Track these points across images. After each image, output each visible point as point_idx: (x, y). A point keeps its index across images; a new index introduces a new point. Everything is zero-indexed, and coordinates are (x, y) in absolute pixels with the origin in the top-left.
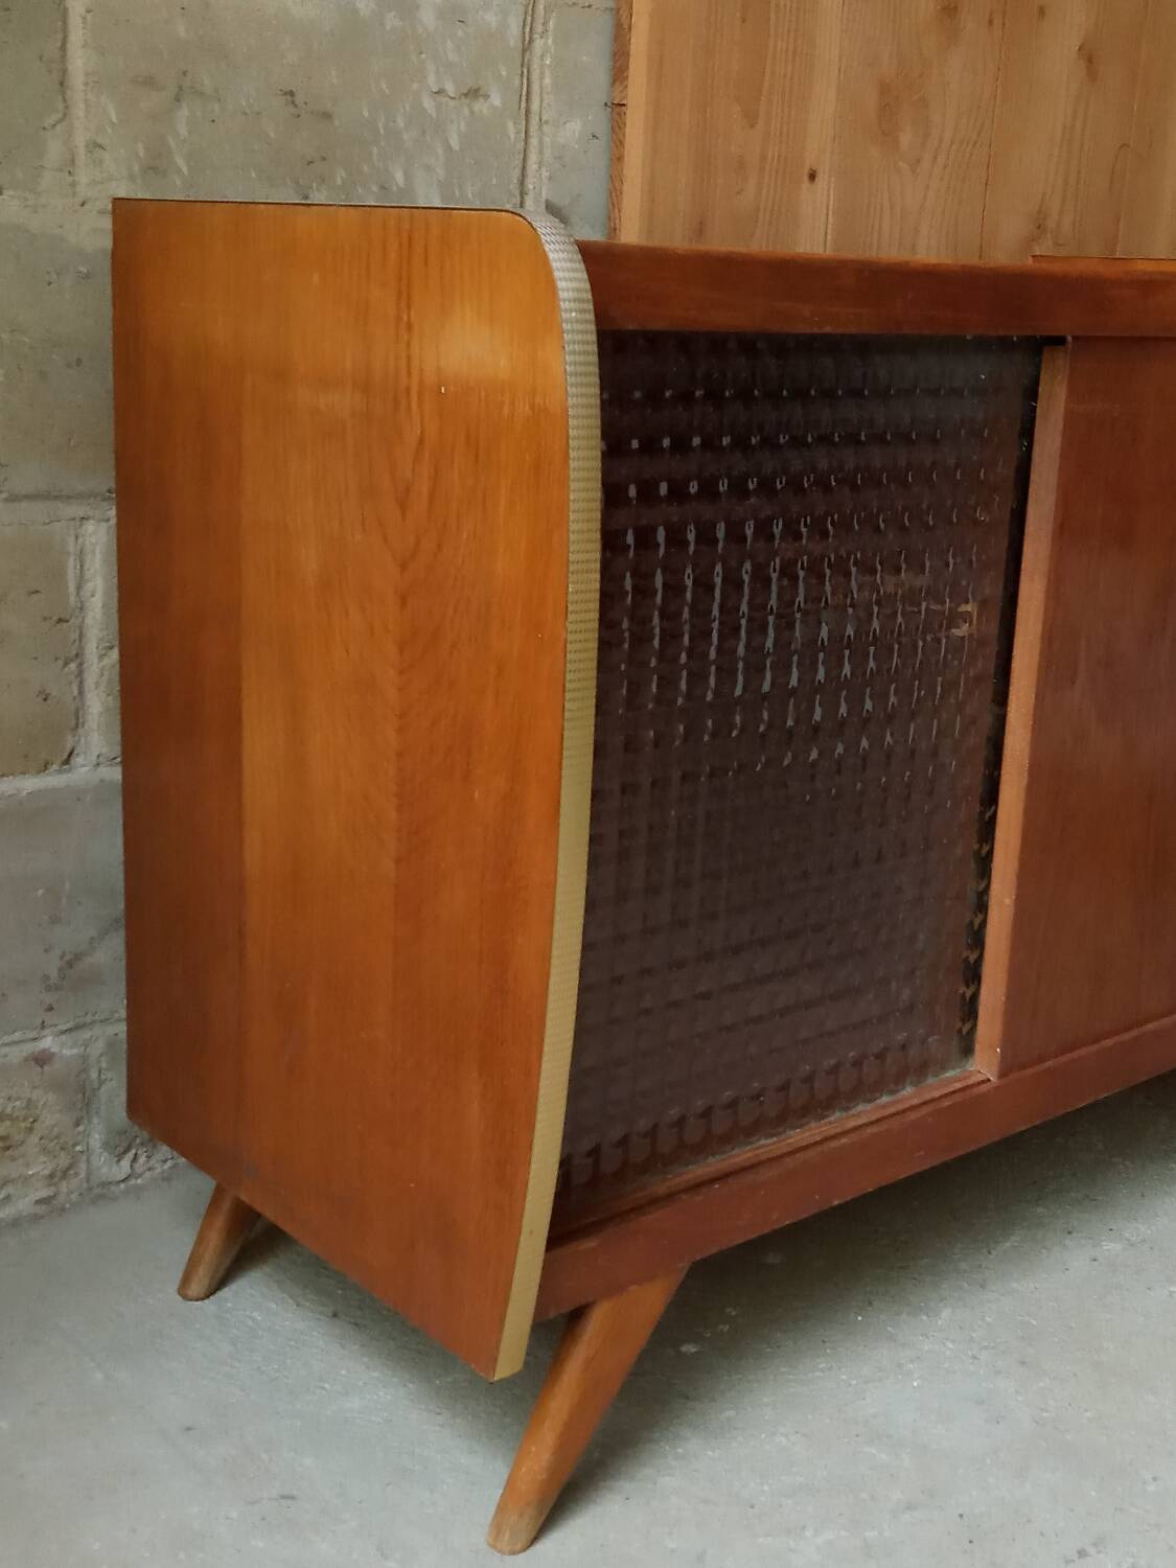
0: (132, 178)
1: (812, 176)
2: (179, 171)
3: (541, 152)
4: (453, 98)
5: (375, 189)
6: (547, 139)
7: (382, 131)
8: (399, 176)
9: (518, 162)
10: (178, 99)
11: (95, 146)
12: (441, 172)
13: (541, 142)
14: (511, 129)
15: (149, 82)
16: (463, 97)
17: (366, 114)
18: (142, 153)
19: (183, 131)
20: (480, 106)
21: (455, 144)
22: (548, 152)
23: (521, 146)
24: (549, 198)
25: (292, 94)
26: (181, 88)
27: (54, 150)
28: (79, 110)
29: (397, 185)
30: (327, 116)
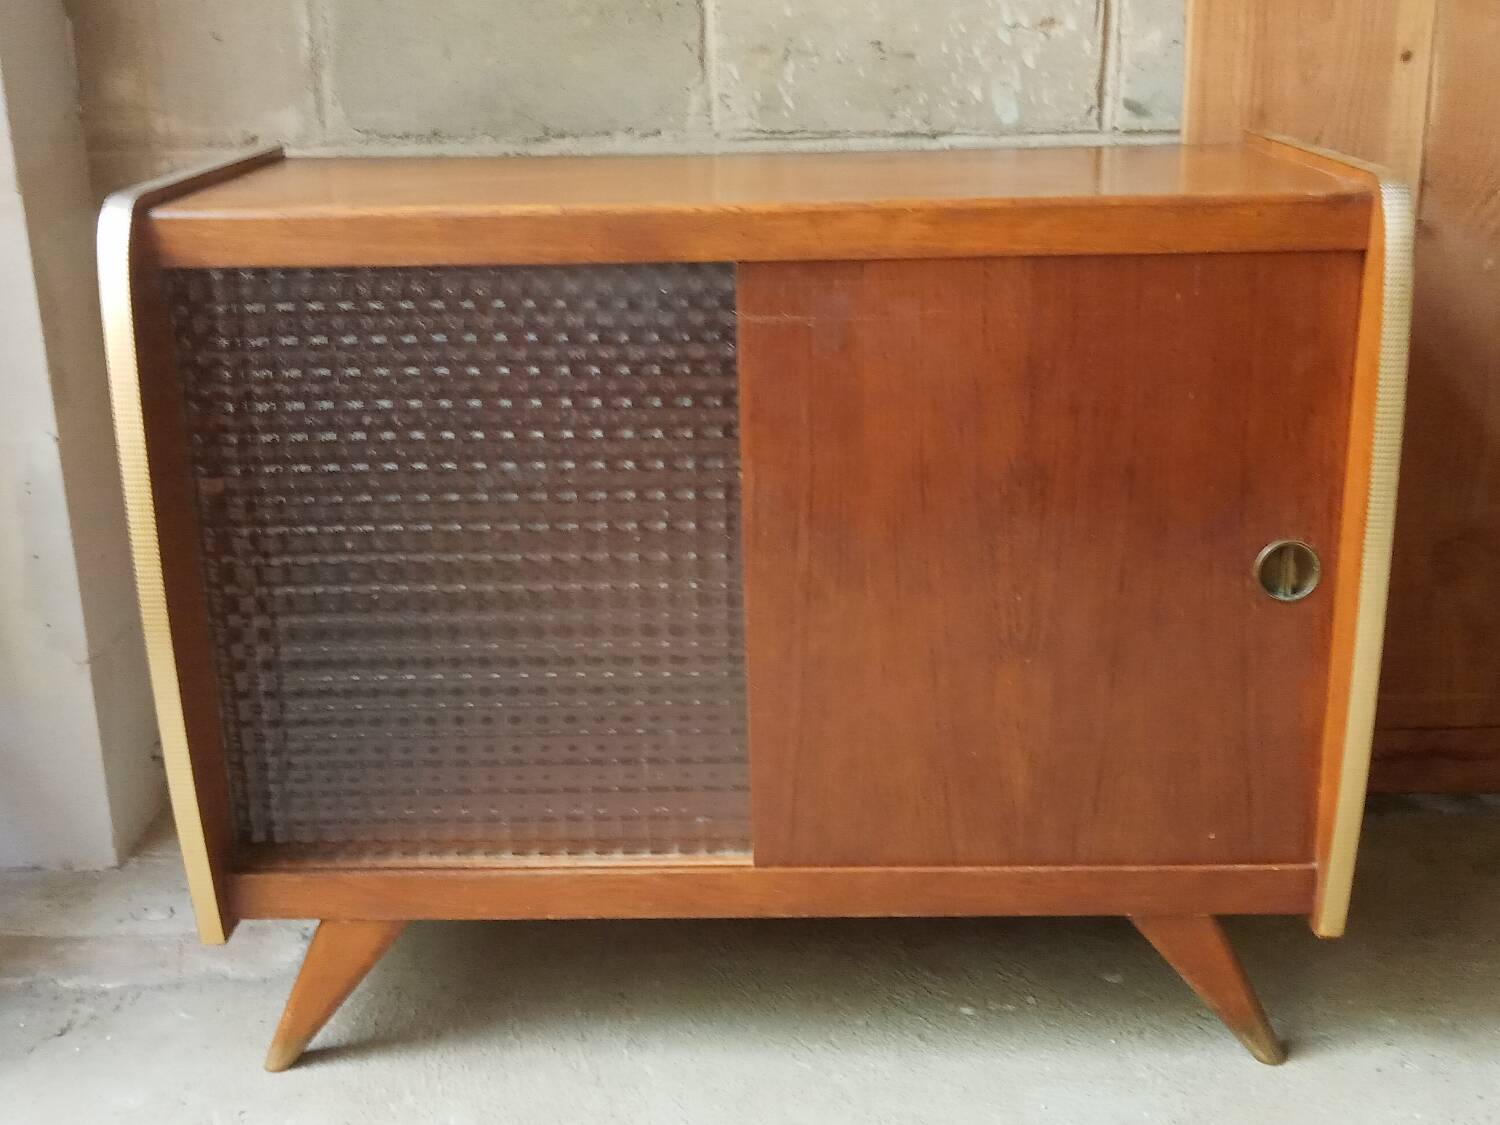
0: (751, 115)
1: (1407, 57)
2: (788, 107)
3: (1119, 59)
4: (1027, 29)
5: (954, 104)
6: (1125, 50)
7: (960, 60)
8: (977, 93)
9: (1095, 71)
10: (786, 59)
11: (723, 97)
12: (1017, 85)
13: (1119, 53)
14: (1087, 45)
15: (763, 49)
16: (1039, 28)
17: (945, 49)
18: (758, 97)
19: (790, 80)
20: (1056, 31)
21: (1030, 62)
22: (1126, 59)
23: (1098, 57)
24: (1129, 96)
25: (879, 43)
26: (787, 50)
27: (695, 101)
28: (713, 73)
29: (975, 99)
30: (911, 56)
